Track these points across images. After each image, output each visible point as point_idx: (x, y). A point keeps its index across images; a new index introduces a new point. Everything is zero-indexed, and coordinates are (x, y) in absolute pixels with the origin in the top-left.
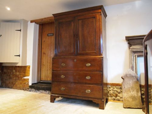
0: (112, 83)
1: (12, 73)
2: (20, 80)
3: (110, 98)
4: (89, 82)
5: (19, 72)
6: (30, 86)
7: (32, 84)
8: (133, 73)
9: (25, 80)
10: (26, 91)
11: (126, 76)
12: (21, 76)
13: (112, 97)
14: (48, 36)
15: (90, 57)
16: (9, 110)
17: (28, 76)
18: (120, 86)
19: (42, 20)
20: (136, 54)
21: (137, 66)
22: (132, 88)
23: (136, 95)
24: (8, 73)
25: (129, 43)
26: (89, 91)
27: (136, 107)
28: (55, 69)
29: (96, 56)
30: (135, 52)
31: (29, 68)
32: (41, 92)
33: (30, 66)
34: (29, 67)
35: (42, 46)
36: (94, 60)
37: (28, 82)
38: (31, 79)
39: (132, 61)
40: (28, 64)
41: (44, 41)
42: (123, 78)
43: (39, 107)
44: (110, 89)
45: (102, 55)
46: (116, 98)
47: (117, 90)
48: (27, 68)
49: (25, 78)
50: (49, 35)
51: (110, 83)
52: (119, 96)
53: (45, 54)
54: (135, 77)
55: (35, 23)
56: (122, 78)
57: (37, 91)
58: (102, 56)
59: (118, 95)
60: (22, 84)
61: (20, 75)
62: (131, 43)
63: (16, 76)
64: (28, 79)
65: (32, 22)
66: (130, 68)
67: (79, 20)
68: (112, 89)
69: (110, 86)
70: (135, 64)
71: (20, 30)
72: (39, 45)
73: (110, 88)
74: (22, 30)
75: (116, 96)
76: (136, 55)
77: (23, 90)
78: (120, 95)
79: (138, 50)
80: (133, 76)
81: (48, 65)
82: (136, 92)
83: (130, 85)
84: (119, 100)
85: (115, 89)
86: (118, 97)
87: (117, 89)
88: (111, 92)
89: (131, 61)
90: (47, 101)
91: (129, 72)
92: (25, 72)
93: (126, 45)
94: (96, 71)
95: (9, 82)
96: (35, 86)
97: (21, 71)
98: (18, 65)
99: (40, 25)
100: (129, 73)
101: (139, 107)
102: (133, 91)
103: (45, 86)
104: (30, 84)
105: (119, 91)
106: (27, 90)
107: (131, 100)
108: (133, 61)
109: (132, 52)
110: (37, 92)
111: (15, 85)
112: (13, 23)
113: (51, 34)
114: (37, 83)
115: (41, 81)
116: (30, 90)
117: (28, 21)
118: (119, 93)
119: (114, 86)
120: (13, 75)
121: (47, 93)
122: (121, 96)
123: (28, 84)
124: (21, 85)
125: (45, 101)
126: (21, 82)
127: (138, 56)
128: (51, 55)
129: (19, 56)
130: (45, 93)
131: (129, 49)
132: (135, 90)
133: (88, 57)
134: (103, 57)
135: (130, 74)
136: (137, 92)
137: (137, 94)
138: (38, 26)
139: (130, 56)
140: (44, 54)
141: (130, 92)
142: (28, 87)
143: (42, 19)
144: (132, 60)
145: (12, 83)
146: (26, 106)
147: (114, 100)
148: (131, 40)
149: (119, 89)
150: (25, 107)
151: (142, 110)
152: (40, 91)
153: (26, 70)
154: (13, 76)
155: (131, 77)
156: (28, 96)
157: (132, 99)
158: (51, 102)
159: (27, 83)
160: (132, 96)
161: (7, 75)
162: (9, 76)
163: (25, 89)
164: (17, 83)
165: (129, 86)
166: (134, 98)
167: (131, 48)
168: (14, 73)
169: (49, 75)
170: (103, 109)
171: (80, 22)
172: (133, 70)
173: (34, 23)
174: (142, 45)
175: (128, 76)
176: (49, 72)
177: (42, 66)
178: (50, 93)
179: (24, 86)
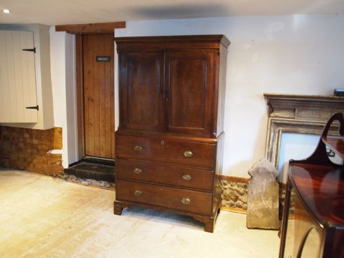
0: (229, 176)
1: (21, 140)
2: (41, 155)
3: (224, 202)
4: (188, 185)
5: (37, 138)
6: (66, 171)
7: (70, 166)
8: (270, 166)
9: (52, 156)
10: (57, 180)
12: (44, 147)
13: (227, 200)
14: (97, 61)
16: (41, 239)
17: (60, 149)
18: (243, 182)
20: (280, 128)
22: (265, 194)
23: (271, 207)
24: (14, 139)
25: (268, 104)
26: (188, 200)
27: (269, 228)
28: (121, 155)
30: (278, 125)
31: (61, 132)
32: (90, 183)
33: (61, 128)
34: (59, 130)
35: (86, 83)
37: (61, 161)
38: (65, 154)
39: (271, 142)
40: (56, 125)
41: (89, 72)
43: (96, 228)
44: (226, 187)
45: (215, 138)
46: (235, 203)
47: (237, 189)
48: (56, 133)
49: (54, 152)
50: (100, 59)
51: (227, 177)
52: (240, 200)
54: (273, 173)
55: (68, 32)
56: (249, 173)
58: (215, 140)
59: (240, 197)
60: (47, 163)
61: (42, 144)
62: (273, 106)
63: (33, 146)
64: (60, 156)
67: (172, 58)
68: (230, 187)
69: (225, 182)
70: (276, 147)
71: (34, 50)
72: (78, 80)
73: (225, 184)
74: (38, 50)
75: (236, 199)
76: (279, 131)
77: (52, 175)
78: (244, 198)
79: (286, 122)
80: (269, 173)
81: (99, 125)
82: (271, 201)
83: (262, 189)
84: (240, 207)
85: (235, 187)
86: (238, 202)
87: (238, 187)
88: (228, 192)
90: (107, 209)
91: (262, 163)
92: (51, 141)
93: (263, 106)
94: (203, 167)
95: (18, 158)
96: (77, 170)
97: (43, 137)
98: (35, 128)
99: (77, 35)
100: (263, 166)
101: (273, 228)
102: (267, 199)
104: (66, 165)
105: (242, 190)
106: (59, 177)
107: (262, 215)
108: (273, 141)
109: (273, 124)
110: (80, 182)
111: (32, 165)
112: (15, 33)
113: (105, 57)
114: (79, 162)
115: (88, 157)
116: (65, 176)
117: (50, 27)
118: (242, 194)
119: (234, 181)
120: (25, 143)
122: (244, 201)
123: (61, 165)
124: (45, 166)
125: (104, 210)
126: (45, 158)
127: (284, 132)
128: (107, 105)
129: (37, 108)
130: (97, 186)
131: (269, 116)
132: (270, 198)
133: (188, 138)
135: (264, 168)
136: (274, 201)
137: (273, 205)
138: (73, 37)
139: (269, 131)
140: (90, 101)
141: (261, 201)
142: (60, 171)
143: (84, 27)
144: (271, 139)
145: (25, 160)
146: (70, 228)
147: (232, 205)
148: (274, 102)
149: (243, 187)
150: (69, 230)
151: (278, 232)
152: (87, 180)
153: (53, 136)
154: (25, 145)
155: (267, 173)
156: (66, 195)
157: (264, 213)
158: (115, 213)
159: (58, 163)
160: (263, 209)
161: (12, 144)
162: (17, 144)
163: (55, 175)
164: (35, 161)
165: (260, 191)
166: (266, 212)
167: (272, 115)
168: (28, 140)
169: (104, 146)
171: (174, 63)
172: (271, 161)
173: (65, 32)
174: (294, 111)
175: (260, 171)
176: (103, 139)
177: (86, 126)
178: (108, 185)
179: (53, 167)
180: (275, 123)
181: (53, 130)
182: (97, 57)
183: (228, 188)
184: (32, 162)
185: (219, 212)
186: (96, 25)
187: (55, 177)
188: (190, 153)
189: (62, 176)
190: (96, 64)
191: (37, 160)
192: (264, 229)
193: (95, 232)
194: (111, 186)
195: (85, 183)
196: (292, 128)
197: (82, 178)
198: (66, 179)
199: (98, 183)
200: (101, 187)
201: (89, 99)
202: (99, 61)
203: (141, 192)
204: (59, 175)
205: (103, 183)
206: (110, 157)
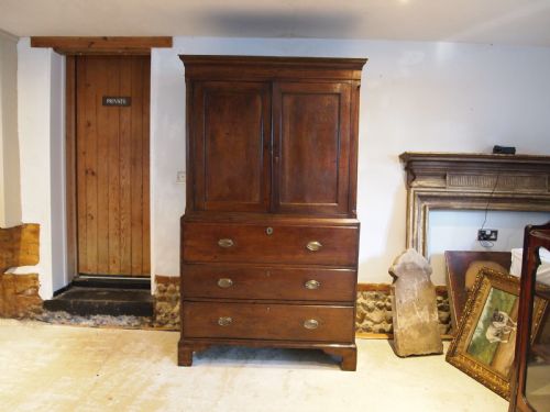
4: (316, 297)
6: (49, 305)
7: (56, 294)
9: (16, 278)
10: (30, 324)
11: (404, 268)
14: (105, 104)
17: (34, 263)
18: (374, 290)
19: (92, 43)
20: (426, 203)
21: (428, 240)
22: (419, 302)
23: (428, 321)
25: (406, 169)
26: (313, 321)
27: (429, 352)
30: (423, 198)
31: (36, 230)
32: (98, 322)
33: (37, 226)
34: (33, 228)
35: (81, 143)
36: (333, 231)
37: (37, 288)
38: (46, 273)
39: (415, 224)
40: (26, 219)
41: (89, 125)
42: (396, 274)
43: (160, 393)
45: (355, 217)
48: (26, 235)
49: (20, 271)
50: (110, 101)
52: (369, 319)
53: (93, 173)
54: (425, 269)
55: (56, 49)
56: (391, 273)
57: (79, 318)
58: (356, 221)
59: (368, 315)
60: (4, 294)
62: (416, 171)
64: (35, 278)
65: (37, 42)
66: (410, 244)
67: (284, 94)
70: (421, 231)
72: (68, 138)
75: (363, 318)
76: (425, 207)
77: (15, 317)
78: (373, 316)
79: (433, 194)
80: (419, 269)
81: (108, 218)
83: (414, 295)
84: (369, 330)
86: (366, 322)
87: (365, 298)
90: (159, 360)
91: (409, 257)
92: (13, 251)
96: (72, 301)
99: (70, 58)
100: (411, 260)
101: (434, 351)
102: (422, 310)
104: (46, 293)
105: (371, 303)
106: (32, 319)
107: (417, 333)
108: (418, 223)
109: (417, 198)
110: (78, 323)
113: (120, 97)
115: (83, 278)
116: (45, 315)
117: (18, 38)
118: (370, 310)
121: (124, 322)
122: (375, 320)
123: (36, 294)
127: (433, 209)
128: (123, 181)
130: (116, 327)
131: (409, 186)
132: (426, 307)
133: (312, 221)
134: (358, 224)
135: (413, 263)
136: (431, 311)
137: (431, 317)
138: (62, 59)
140: (90, 176)
142: (34, 307)
143: (91, 41)
146: (110, 399)
148: (413, 165)
149: (372, 299)
150: (111, 403)
152: (93, 317)
153: (19, 240)
155: (416, 271)
156: (63, 347)
157: (420, 331)
158: (180, 364)
159: (30, 292)
160: (418, 325)
163: (22, 315)
165: (411, 297)
166: (422, 328)
167: (414, 184)
169: (117, 255)
170: (353, 369)
171: (288, 101)
173: (50, 50)
174: (445, 177)
176: (114, 243)
177: (81, 221)
178: (137, 323)
179: (18, 301)
180: (419, 196)
181: (19, 228)
182: (105, 98)
186: (115, 39)
187: (22, 319)
188: (318, 244)
189: (39, 317)
190: (103, 109)
192: (427, 355)
193: (163, 398)
194: (143, 323)
195: (91, 322)
196: (442, 202)
197: (83, 315)
198: (46, 320)
199: (115, 320)
200: (124, 327)
201: (87, 172)
202: (109, 105)
203: (229, 319)
204: (32, 314)
205: (125, 319)
206: (129, 274)
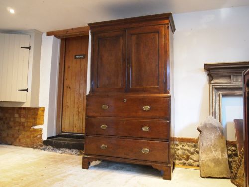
0: (181, 137)
1: (12, 119)
2: (27, 131)
3: (177, 161)
4: (148, 136)
5: (24, 117)
6: (45, 141)
7: (48, 138)
8: (215, 122)
9: (35, 130)
10: (37, 150)
11: (205, 126)
12: (29, 124)
13: (180, 159)
14: (75, 58)
15: (149, 95)
16: (14, 182)
17: (42, 124)
18: (193, 142)
20: (220, 92)
21: (221, 111)
22: (214, 146)
23: (220, 157)
24: (6, 118)
25: (208, 75)
26: (148, 150)
27: (221, 176)
28: (91, 114)
29: (160, 93)
30: (218, 89)
31: (43, 111)
32: (63, 151)
33: (44, 108)
34: (42, 109)
35: (66, 75)
36: (156, 100)
37: (42, 135)
38: (45, 129)
39: (214, 103)
40: (40, 105)
41: (69, 67)
42: (201, 129)
43: (65, 176)
44: (178, 147)
45: (169, 93)
46: (187, 162)
47: (188, 148)
48: (40, 112)
49: (36, 127)
51: (179, 138)
52: (191, 159)
53: (69, 88)
54: (219, 128)
55: (55, 36)
56: (198, 129)
57: (56, 149)
58: (169, 95)
59: (191, 156)
60: (30, 137)
61: (28, 122)
62: (212, 75)
63: (21, 124)
64: (41, 130)
65: (49, 34)
66: (211, 114)
67: (132, 35)
68: (181, 147)
69: (177, 143)
70: (218, 107)
71: (30, 48)
72: (60, 73)
73: (177, 145)
74: (32, 48)
75: (188, 158)
76: (219, 94)
77: (33, 147)
78: (195, 157)
79: (224, 86)
80: (215, 127)
81: (74, 107)
82: (220, 152)
83: (211, 142)
84: (191, 165)
85: (186, 147)
86: (190, 160)
88: (180, 152)
89: (212, 104)
90: (76, 166)
91: (209, 120)
92: (35, 118)
93: (204, 77)
94: (160, 118)
95: (8, 135)
96: (54, 141)
97: (29, 116)
98: (24, 106)
99: (62, 40)
100: (210, 122)
101: (225, 176)
102: (216, 150)
103: (69, 141)
104: (45, 138)
105: (192, 150)
106: (39, 148)
107: (213, 164)
108: (215, 103)
109: (214, 89)
110: (56, 151)
111: (18, 140)
112: (17, 36)
113: (81, 55)
114: (56, 136)
115: (63, 133)
116: (44, 147)
117: (43, 33)
118: (192, 153)
119: (184, 142)
120: (15, 122)
122: (195, 159)
123: (41, 138)
124: (28, 140)
125: (73, 166)
126: (29, 134)
127: (224, 96)
128: (81, 91)
129: (27, 90)
131: (210, 83)
132: (219, 149)
133: (146, 95)
134: (170, 97)
135: (211, 124)
136: (222, 152)
137: (222, 155)
138: (59, 41)
139: (211, 95)
141: (212, 152)
142: (40, 143)
143: (67, 31)
144: (214, 101)
145: (13, 136)
146: (42, 175)
147: (184, 164)
148: (212, 70)
149: (193, 147)
150: (41, 177)
151: (230, 180)
152: (62, 149)
153: (37, 114)
154: (15, 123)
155: (213, 128)
157: (214, 163)
158: (83, 168)
159: (39, 136)
160: (213, 159)
161: (4, 123)
162: (8, 123)
163: (35, 146)
164: (21, 136)
165: (210, 143)
166: (217, 162)
167: (212, 82)
168: (17, 120)
169: (77, 123)
171: (134, 38)
172: (215, 118)
173: (53, 37)
174: (230, 77)
175: (208, 126)
176: (76, 118)
177: (64, 108)
179: (34, 140)
180: (216, 88)
181: (37, 109)
182: (75, 56)
183: (180, 149)
184: (18, 137)
185: (174, 168)
186: (76, 29)
187: (36, 148)
188: (149, 107)
189: (41, 148)
190: (74, 61)
191: (23, 135)
192: (219, 178)
193: (65, 178)
195: (60, 152)
196: (228, 92)
198: (44, 149)
199: (70, 151)
201: (67, 87)
202: (77, 58)
203: (106, 146)
204: (39, 146)
205: (74, 151)
206: (81, 132)
